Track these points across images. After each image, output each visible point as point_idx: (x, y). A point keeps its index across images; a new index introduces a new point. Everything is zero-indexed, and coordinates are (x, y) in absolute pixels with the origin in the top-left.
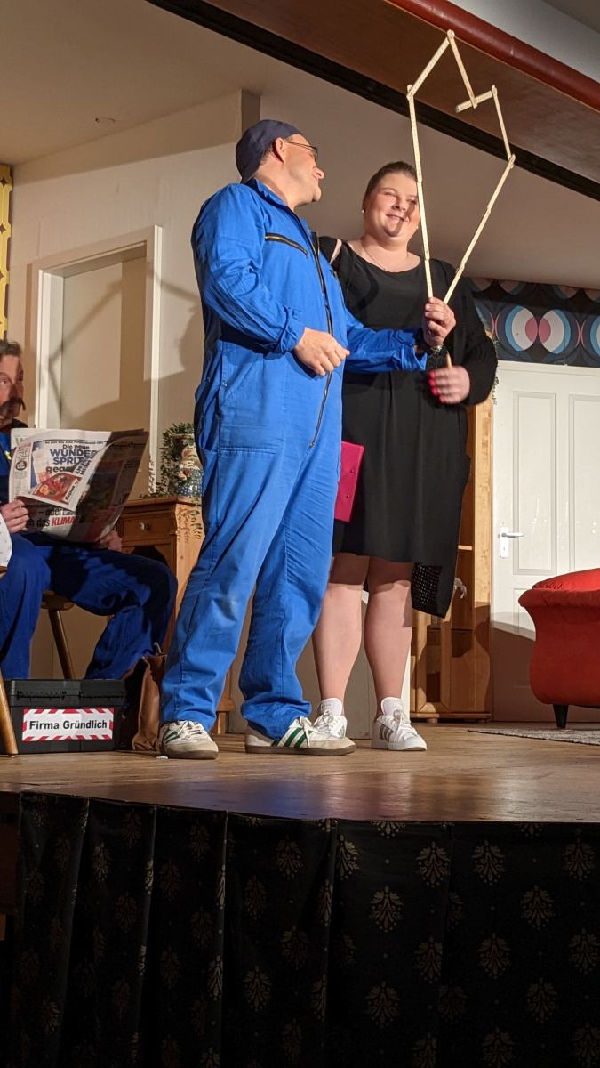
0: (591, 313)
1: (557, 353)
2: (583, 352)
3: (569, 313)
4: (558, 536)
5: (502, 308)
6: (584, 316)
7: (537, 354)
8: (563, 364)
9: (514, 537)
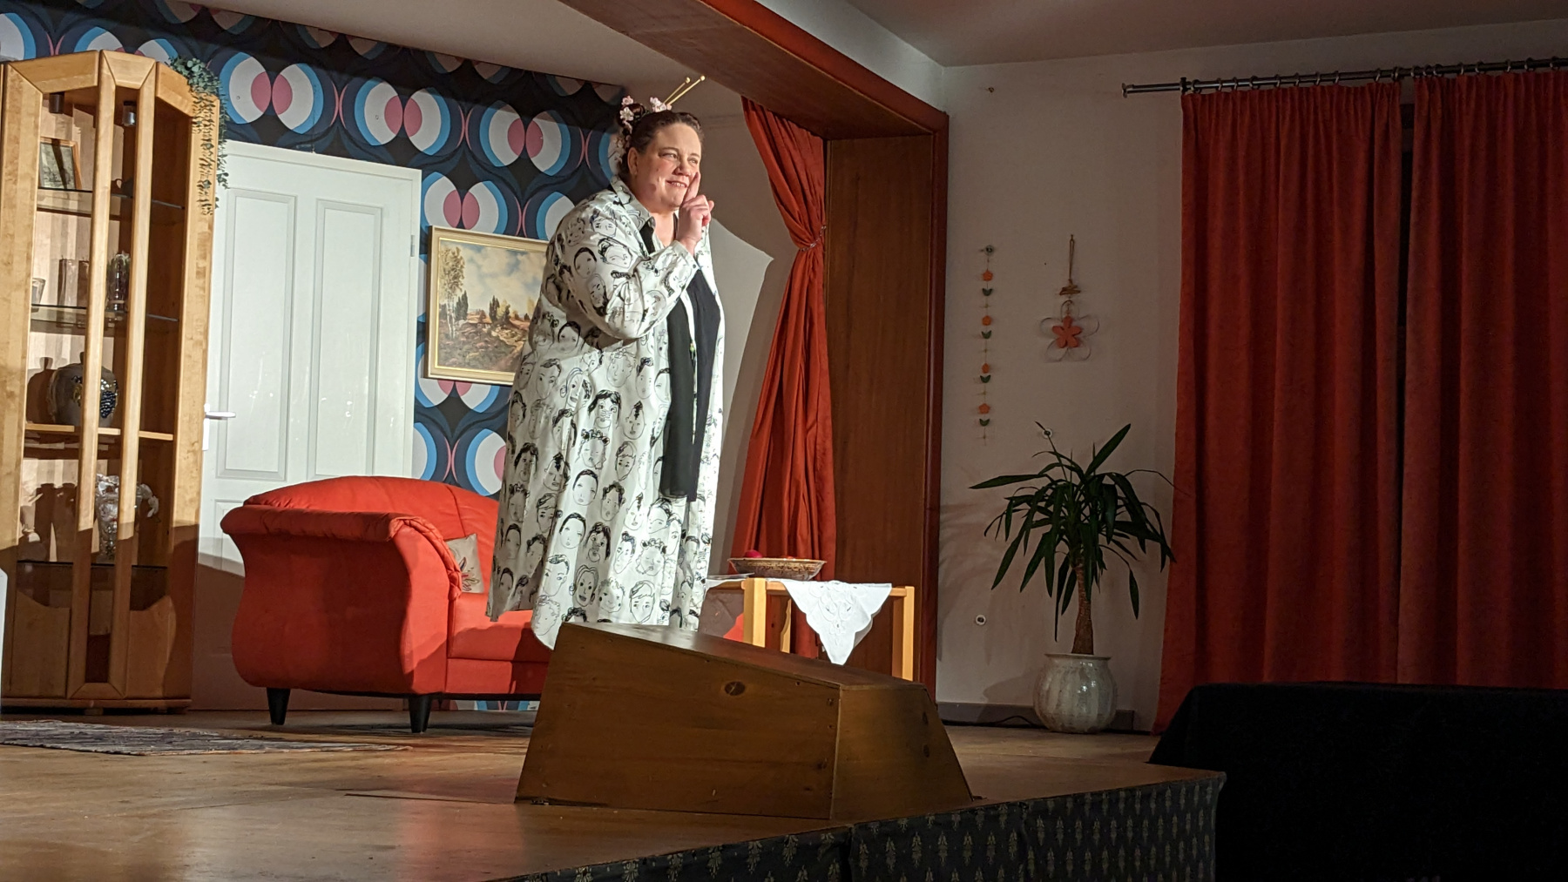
0: (355, 74)
1: (302, 132)
2: (342, 132)
3: (322, 71)
4: (291, 420)
5: (215, 53)
6: (345, 77)
7: (268, 131)
8: (309, 150)
9: (219, 418)
